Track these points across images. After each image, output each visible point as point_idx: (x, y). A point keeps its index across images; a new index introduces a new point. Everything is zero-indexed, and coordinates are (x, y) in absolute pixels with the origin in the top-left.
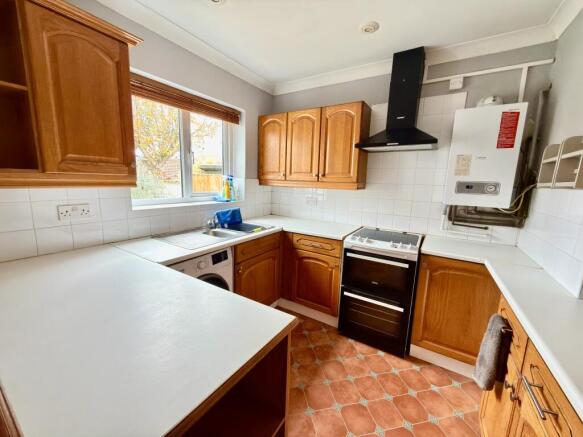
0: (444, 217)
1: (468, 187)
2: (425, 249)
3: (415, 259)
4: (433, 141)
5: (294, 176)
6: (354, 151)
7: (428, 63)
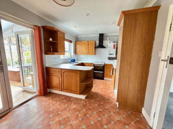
0: (108, 59)
1: (110, 54)
2: (105, 63)
3: (104, 64)
4: (106, 48)
5: (83, 53)
6: (94, 49)
7: (104, 35)
